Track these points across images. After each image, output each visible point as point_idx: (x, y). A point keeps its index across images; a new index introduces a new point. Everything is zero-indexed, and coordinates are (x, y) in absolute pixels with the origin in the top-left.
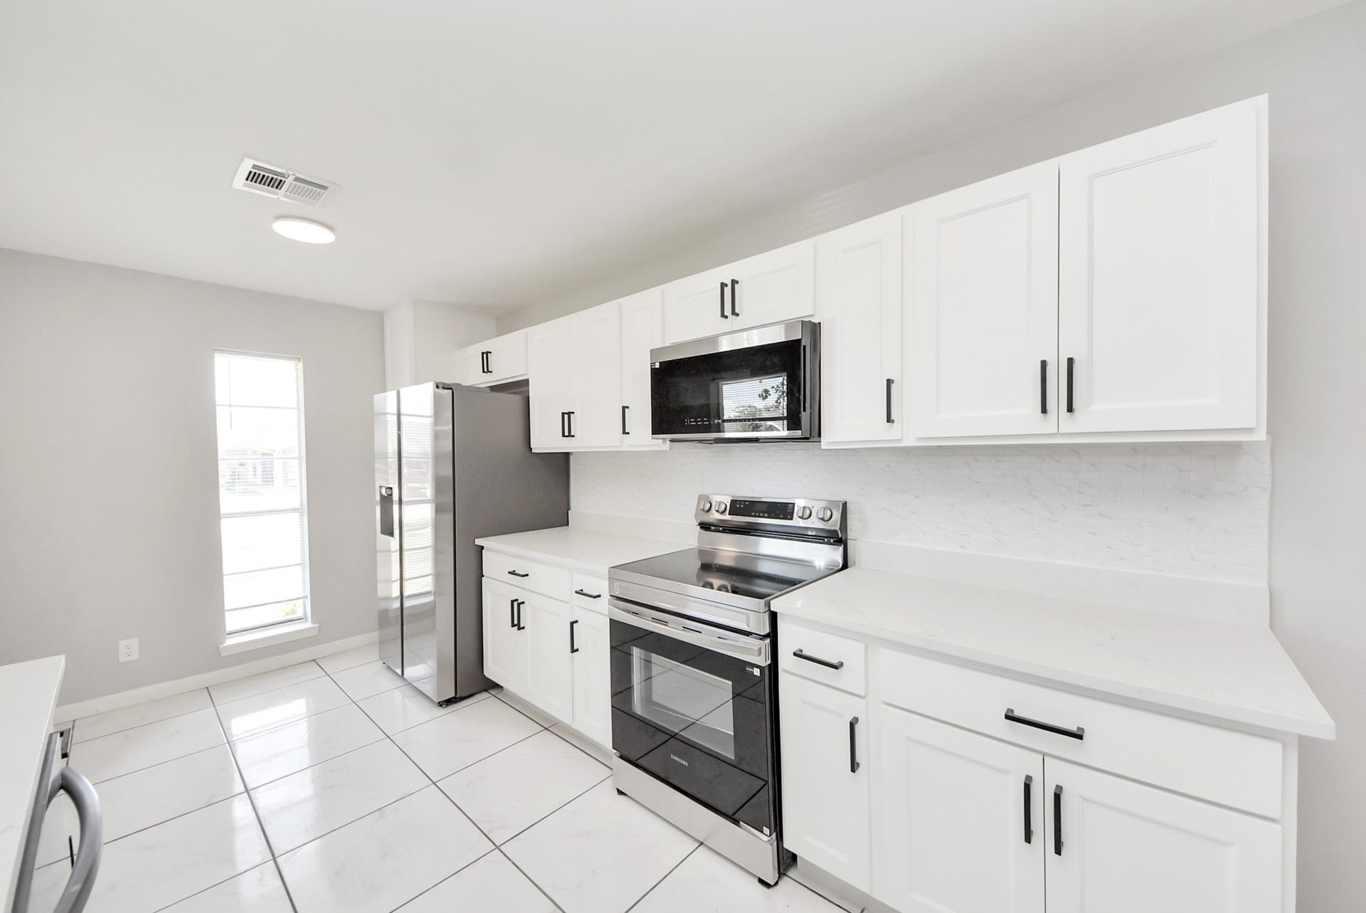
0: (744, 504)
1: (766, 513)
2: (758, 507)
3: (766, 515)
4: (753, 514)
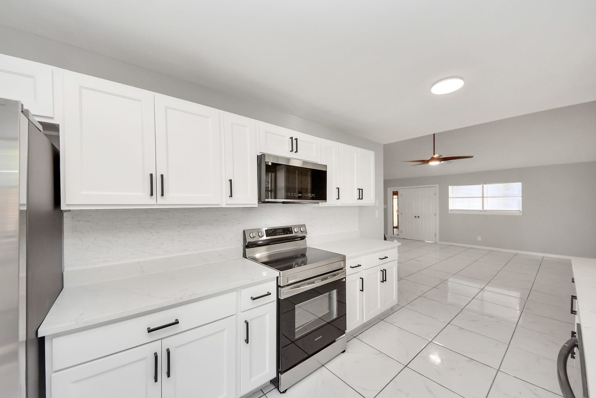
0: (272, 231)
1: (282, 233)
2: (278, 231)
3: (283, 234)
4: (277, 234)
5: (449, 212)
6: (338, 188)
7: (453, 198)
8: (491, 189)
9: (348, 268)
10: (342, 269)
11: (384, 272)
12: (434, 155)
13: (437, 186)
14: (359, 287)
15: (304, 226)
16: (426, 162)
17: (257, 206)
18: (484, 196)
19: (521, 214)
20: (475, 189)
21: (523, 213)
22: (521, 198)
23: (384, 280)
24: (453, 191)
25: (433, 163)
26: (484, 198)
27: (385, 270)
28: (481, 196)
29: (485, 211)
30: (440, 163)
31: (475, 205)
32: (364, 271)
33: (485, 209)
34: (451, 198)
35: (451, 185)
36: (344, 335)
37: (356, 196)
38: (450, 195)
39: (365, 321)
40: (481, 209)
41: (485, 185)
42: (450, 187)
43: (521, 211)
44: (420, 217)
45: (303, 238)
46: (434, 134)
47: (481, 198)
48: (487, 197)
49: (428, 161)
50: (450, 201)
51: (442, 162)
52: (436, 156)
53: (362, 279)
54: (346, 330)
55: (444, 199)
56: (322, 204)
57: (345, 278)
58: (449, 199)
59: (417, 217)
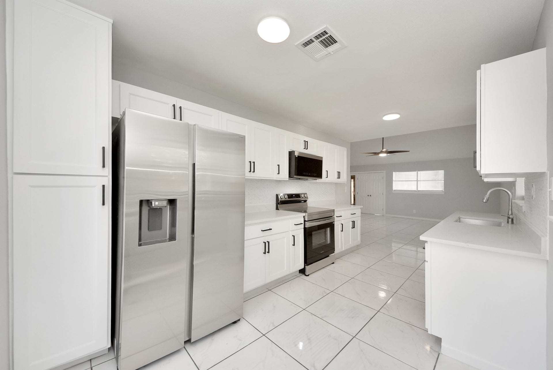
5: (393, 192)
6: (327, 171)
7: (396, 181)
8: (423, 175)
9: (335, 216)
10: (332, 216)
11: (354, 222)
12: (383, 149)
13: (385, 171)
14: (340, 229)
15: (306, 193)
16: (377, 154)
17: (288, 180)
18: (418, 180)
19: (443, 193)
20: (412, 175)
21: (445, 193)
22: (443, 181)
23: (353, 227)
24: (397, 176)
25: (382, 155)
26: (418, 182)
27: (354, 221)
28: (416, 180)
29: (419, 191)
30: (387, 155)
31: (411, 187)
32: (343, 221)
33: (418, 190)
34: (394, 181)
35: (395, 172)
36: (334, 254)
37: (336, 176)
38: (394, 179)
39: (343, 249)
40: (416, 190)
41: (419, 172)
42: (394, 173)
43: (444, 191)
44: (371, 195)
45: (305, 201)
46: (383, 138)
47: (416, 182)
48: (420, 181)
49: (378, 153)
50: (394, 183)
51: (388, 154)
52: (384, 150)
53: (342, 224)
54: (335, 251)
55: (389, 181)
56: (319, 180)
57: (334, 222)
58: (393, 182)
59: (369, 195)
